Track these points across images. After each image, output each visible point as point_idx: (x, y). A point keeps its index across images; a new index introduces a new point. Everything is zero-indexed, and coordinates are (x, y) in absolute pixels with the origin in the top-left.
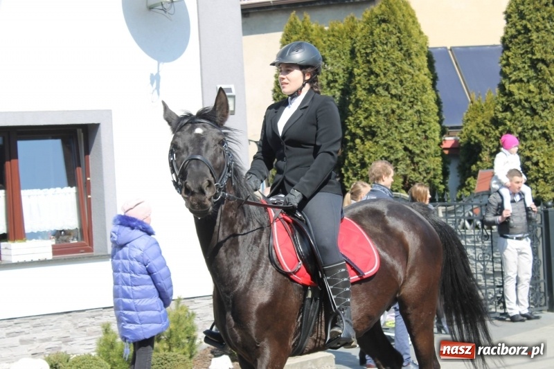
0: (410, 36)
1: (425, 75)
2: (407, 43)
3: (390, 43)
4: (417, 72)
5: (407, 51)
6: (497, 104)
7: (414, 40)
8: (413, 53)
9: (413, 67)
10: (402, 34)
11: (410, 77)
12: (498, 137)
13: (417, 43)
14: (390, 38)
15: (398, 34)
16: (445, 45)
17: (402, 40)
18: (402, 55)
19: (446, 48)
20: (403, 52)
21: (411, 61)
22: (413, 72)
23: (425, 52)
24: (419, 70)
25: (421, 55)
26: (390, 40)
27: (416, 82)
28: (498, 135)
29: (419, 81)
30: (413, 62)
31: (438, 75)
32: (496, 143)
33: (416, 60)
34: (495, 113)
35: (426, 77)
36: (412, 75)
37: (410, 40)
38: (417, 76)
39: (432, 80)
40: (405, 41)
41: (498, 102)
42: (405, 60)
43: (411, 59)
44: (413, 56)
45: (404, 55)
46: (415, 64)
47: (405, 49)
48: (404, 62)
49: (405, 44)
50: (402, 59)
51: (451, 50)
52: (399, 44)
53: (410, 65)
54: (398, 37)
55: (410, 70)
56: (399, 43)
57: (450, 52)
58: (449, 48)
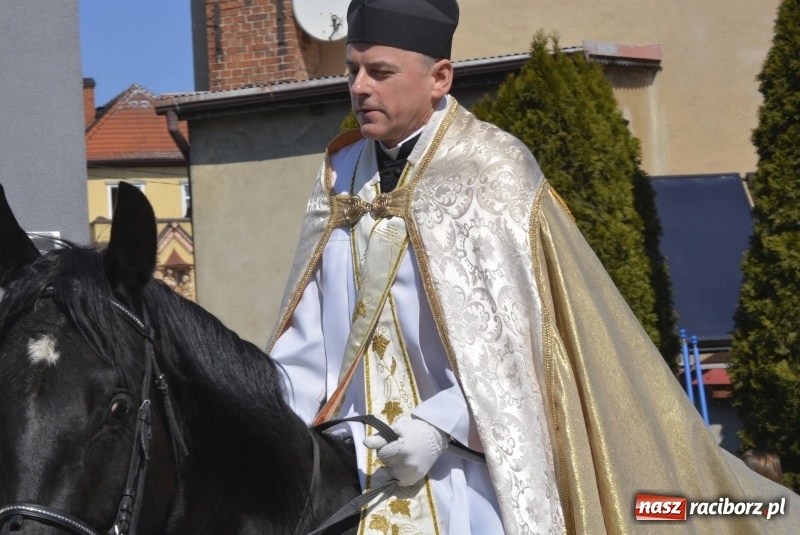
0: (588, 136)
1: (626, 222)
2: (580, 151)
3: (544, 151)
4: (606, 217)
5: (581, 168)
6: (745, 281)
7: (597, 146)
8: (596, 174)
9: (595, 204)
10: (569, 133)
11: (590, 226)
12: (747, 355)
13: (606, 152)
14: (545, 142)
15: (562, 133)
16: (735, 171)
17: (571, 146)
18: (570, 178)
19: (737, 175)
20: (572, 171)
21: (590, 192)
22: (594, 216)
23: (627, 172)
24: (610, 211)
25: (618, 180)
26: (544, 146)
27: (601, 237)
28: (747, 350)
29: (607, 234)
30: (595, 194)
31: (663, 224)
32: (743, 370)
33: (603, 191)
34: (741, 302)
35: (627, 228)
36: (594, 222)
37: (587, 145)
38: (605, 224)
39: (643, 233)
40: (575, 149)
41: (747, 274)
42: (578, 190)
43: (591, 186)
44: (597, 183)
45: (575, 178)
46: (600, 199)
47: (576, 165)
48: (574, 192)
49: (576, 155)
50: (568, 187)
51: (747, 179)
52: (563, 155)
53: (588, 199)
54: (562, 139)
55: (589, 212)
56: (564, 152)
57: (745, 183)
58: (743, 175)
